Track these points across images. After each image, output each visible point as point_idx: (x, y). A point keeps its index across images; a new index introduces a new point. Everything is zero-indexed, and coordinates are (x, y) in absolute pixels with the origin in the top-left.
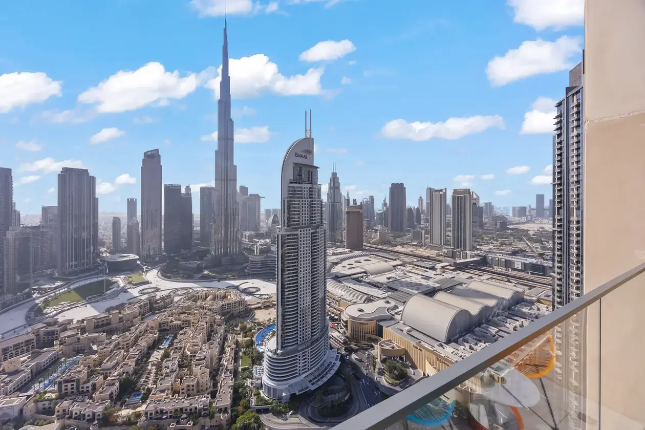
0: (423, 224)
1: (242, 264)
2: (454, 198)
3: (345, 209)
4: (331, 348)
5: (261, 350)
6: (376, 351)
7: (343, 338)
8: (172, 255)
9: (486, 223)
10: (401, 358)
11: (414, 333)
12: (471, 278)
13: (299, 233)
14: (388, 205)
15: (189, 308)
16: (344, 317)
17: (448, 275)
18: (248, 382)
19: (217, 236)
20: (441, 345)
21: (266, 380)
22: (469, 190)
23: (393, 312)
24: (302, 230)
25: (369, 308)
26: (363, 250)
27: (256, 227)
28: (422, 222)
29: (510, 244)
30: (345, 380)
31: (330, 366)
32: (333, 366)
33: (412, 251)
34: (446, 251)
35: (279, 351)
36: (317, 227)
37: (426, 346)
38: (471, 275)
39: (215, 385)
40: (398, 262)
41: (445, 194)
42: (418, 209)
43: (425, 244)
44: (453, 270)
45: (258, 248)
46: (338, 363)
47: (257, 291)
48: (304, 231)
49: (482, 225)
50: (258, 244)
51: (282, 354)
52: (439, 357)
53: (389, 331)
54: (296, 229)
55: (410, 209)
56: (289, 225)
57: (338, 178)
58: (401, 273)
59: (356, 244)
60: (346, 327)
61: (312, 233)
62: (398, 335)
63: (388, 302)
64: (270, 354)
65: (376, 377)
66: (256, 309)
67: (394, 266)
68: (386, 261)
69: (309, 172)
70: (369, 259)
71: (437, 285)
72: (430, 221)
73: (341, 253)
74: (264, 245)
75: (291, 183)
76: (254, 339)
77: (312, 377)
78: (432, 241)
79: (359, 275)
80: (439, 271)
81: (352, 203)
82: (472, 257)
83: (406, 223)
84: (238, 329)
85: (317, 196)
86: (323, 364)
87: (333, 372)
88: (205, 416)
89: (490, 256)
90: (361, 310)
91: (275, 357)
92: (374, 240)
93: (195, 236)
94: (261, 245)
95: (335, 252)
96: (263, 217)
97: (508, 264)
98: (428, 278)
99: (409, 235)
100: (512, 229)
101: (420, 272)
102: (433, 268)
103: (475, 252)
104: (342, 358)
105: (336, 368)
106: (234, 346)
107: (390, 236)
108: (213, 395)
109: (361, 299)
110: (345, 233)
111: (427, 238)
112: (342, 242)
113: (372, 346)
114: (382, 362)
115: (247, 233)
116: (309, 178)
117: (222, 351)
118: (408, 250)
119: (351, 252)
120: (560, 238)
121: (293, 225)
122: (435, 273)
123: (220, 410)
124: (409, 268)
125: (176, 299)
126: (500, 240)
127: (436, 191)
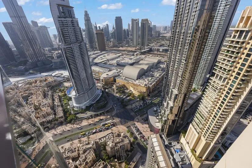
0: (130, 37)
1: (50, 64)
2: (141, 23)
3: (95, 32)
4: (98, 89)
5: (70, 96)
6: (114, 87)
7: (102, 85)
8: (5, 65)
9: (153, 34)
10: (123, 87)
11: (127, 79)
12: (146, 57)
13: (72, 46)
14: (115, 28)
15: (29, 88)
16: (101, 78)
17: (138, 57)
18: (68, 107)
19: (29, 52)
20: (135, 81)
21: (75, 105)
22: (147, 19)
23: (119, 73)
24: (73, 44)
25: (111, 73)
26: (106, 51)
27: (51, 45)
28: (130, 36)
29: (160, 42)
30: (104, 98)
31: (98, 95)
32: (99, 95)
33: (126, 49)
34: (138, 47)
35: (77, 95)
36: (81, 42)
37: (130, 82)
38: (146, 56)
39: (55, 111)
40: (120, 54)
41: (138, 21)
42: (128, 30)
43: (131, 46)
44: (140, 55)
45: (55, 56)
46: (101, 93)
47: (62, 75)
48: (74, 45)
49: (151, 35)
50: (55, 54)
51: (79, 96)
52: (134, 85)
53: (118, 80)
54: (70, 44)
55: (124, 30)
56: (65, 43)
57: (88, 14)
58: (122, 59)
59: (103, 49)
60: (103, 81)
61: (79, 46)
62: (121, 80)
63: (117, 70)
64: (74, 97)
65: (115, 94)
66: (64, 82)
67: (119, 56)
68: (116, 54)
69: (68, 10)
70: (109, 54)
71: (134, 61)
72: (132, 35)
73: (97, 53)
74: (58, 54)
75: (59, 18)
76: (66, 93)
77: (92, 100)
78: (133, 44)
79: (105, 62)
80: (135, 56)
81: (98, 28)
82: (147, 49)
83: (123, 37)
84: (58, 91)
85: (77, 26)
86: (96, 95)
87: (100, 97)
88: (54, 121)
89: (153, 48)
90: (108, 75)
91: (77, 97)
92: (110, 46)
93: (15, 54)
94: (56, 54)
95: (94, 53)
96: (53, 39)
97: (158, 50)
98: (131, 59)
99: (125, 42)
100: (161, 36)
101: (128, 57)
102: (133, 55)
103: (148, 47)
104: (103, 92)
105: (101, 95)
106: (58, 97)
107: (116, 44)
108: (55, 114)
109: (107, 71)
110: (97, 44)
111: (131, 43)
112: (96, 48)
113: (113, 86)
114: (116, 90)
115: (47, 49)
116: (69, 14)
117: (53, 100)
118: (124, 48)
119: (101, 52)
120: (172, 39)
121: (68, 42)
122: (134, 56)
123: (60, 118)
124: (125, 56)
125: (20, 85)
126: (157, 41)
127: (135, 20)
